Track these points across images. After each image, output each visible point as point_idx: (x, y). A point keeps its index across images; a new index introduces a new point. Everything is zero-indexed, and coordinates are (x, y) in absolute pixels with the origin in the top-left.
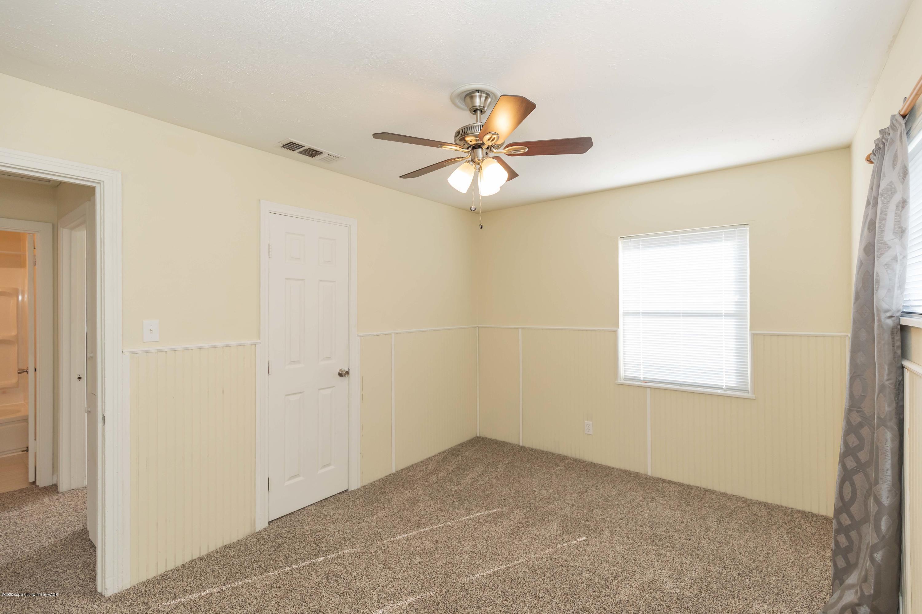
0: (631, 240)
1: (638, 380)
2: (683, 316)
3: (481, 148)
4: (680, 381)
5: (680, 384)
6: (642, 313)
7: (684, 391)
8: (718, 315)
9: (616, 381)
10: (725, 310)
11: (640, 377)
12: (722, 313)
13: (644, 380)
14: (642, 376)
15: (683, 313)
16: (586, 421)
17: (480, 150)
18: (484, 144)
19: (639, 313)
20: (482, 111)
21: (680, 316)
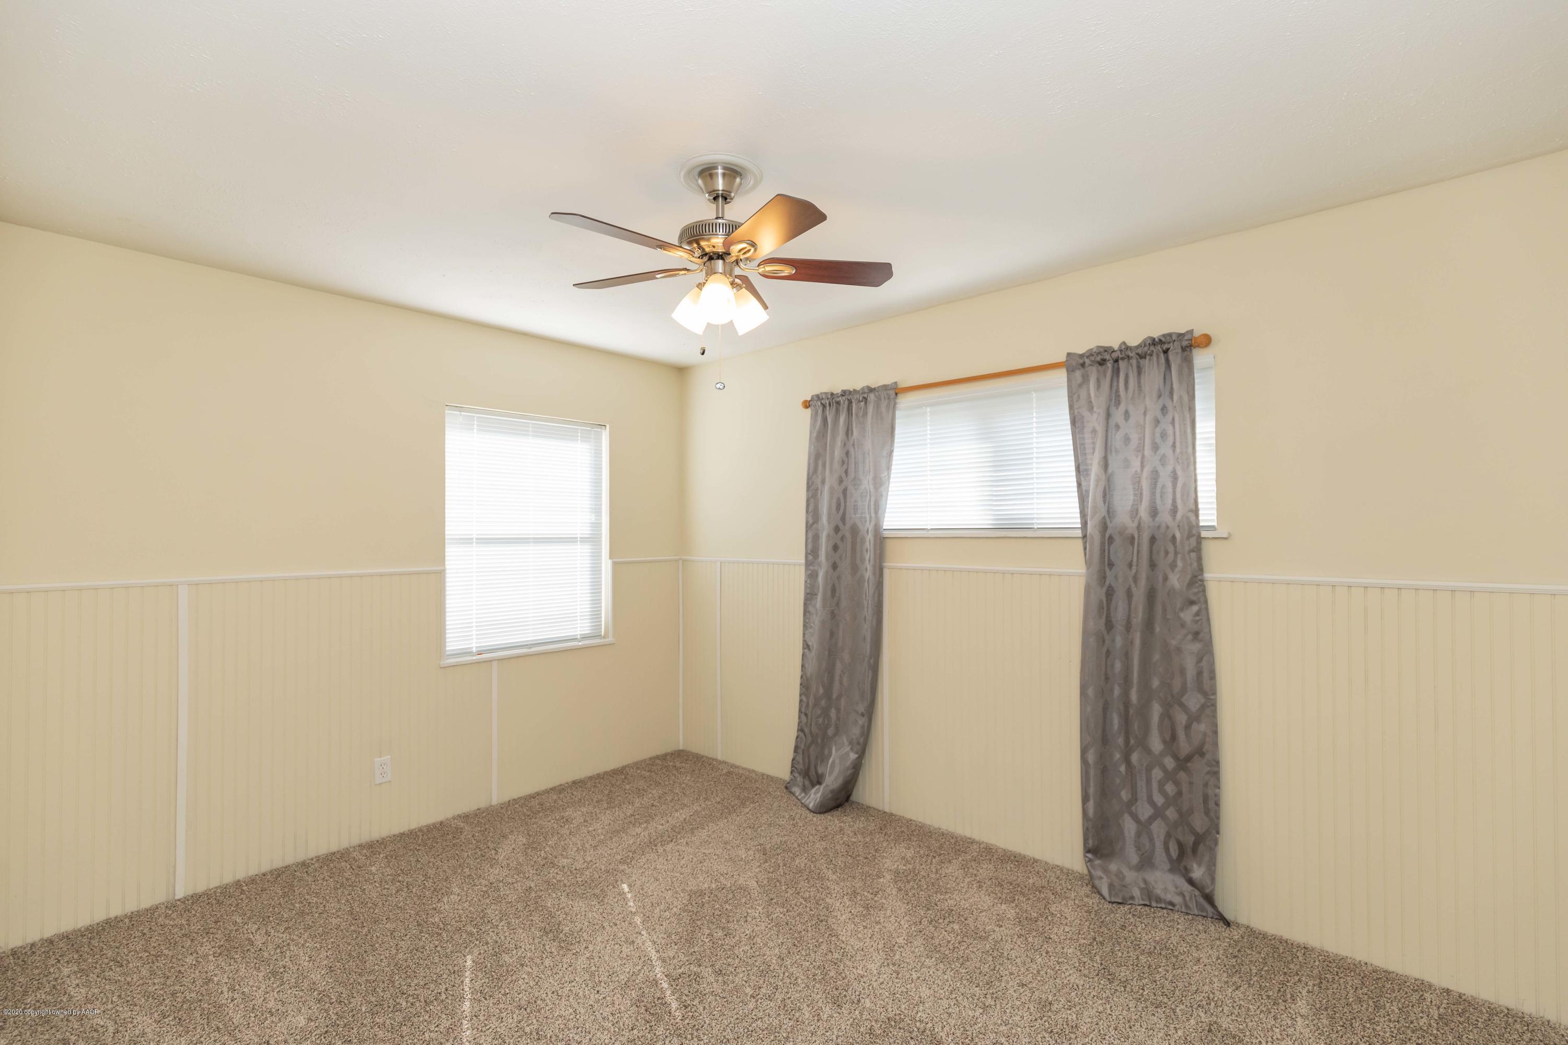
0: (462, 413)
1: (467, 653)
2: (534, 542)
3: (723, 259)
4: (528, 641)
5: (527, 645)
6: (477, 539)
7: (532, 655)
8: (571, 540)
9: (442, 663)
10: (581, 534)
11: (472, 648)
12: (577, 538)
13: (479, 651)
14: (474, 645)
15: (534, 538)
16: (377, 760)
17: (720, 262)
18: (730, 254)
19: (472, 539)
20: (726, 199)
21: (529, 542)
